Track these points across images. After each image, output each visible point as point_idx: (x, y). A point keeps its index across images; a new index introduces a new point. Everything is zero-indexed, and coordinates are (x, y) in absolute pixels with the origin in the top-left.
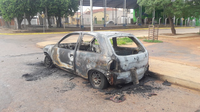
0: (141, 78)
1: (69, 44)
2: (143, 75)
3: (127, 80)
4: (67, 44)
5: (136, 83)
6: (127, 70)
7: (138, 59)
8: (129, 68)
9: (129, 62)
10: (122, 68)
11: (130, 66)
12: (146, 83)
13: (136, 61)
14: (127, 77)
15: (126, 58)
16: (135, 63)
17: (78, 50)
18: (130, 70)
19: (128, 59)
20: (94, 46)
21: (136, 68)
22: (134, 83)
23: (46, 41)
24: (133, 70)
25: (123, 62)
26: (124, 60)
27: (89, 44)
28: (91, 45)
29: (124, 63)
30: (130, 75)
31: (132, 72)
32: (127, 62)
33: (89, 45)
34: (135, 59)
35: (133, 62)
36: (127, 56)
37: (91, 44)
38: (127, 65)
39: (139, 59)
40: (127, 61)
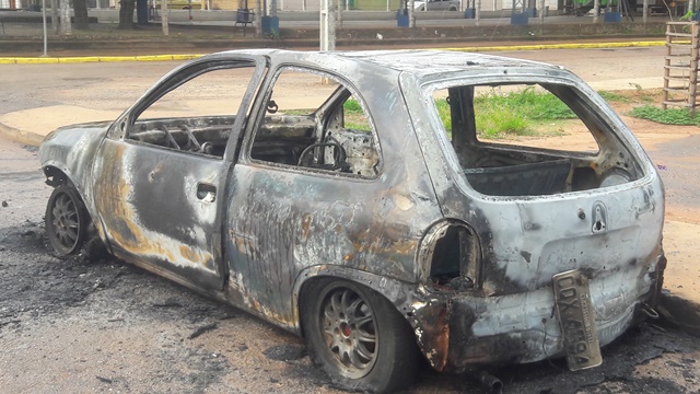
0: (618, 331)
1: (193, 122)
2: (628, 314)
3: (530, 343)
4: (178, 123)
5: (585, 361)
6: (533, 280)
7: (599, 217)
8: (548, 271)
9: (547, 236)
10: (504, 270)
11: (554, 258)
12: (646, 362)
13: (589, 229)
14: (535, 322)
15: (529, 210)
16: (579, 245)
17: (243, 157)
18: (552, 285)
19: (541, 217)
20: (338, 137)
21: (588, 274)
22: (571, 360)
23: (54, 104)
24: (568, 285)
25: (511, 236)
26: (518, 224)
27: (309, 124)
28: (319, 134)
29: (519, 243)
30: (549, 312)
31: (562, 297)
32: (535, 234)
33: (310, 131)
34: (582, 216)
35: (570, 239)
36: (538, 201)
37: (320, 127)
38: (536, 252)
39: (608, 218)
40: (535, 227)
